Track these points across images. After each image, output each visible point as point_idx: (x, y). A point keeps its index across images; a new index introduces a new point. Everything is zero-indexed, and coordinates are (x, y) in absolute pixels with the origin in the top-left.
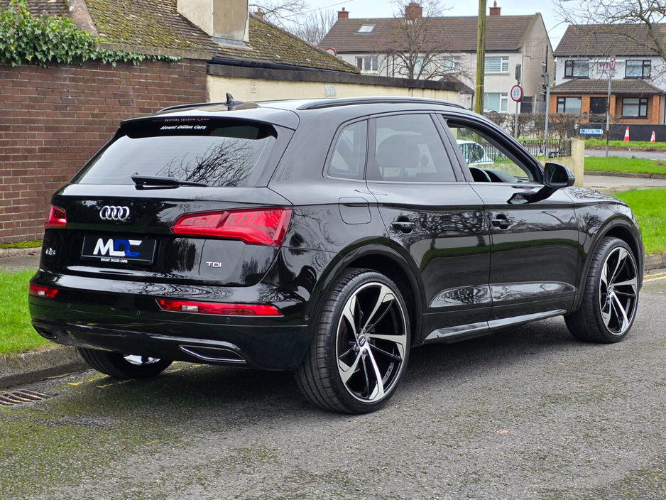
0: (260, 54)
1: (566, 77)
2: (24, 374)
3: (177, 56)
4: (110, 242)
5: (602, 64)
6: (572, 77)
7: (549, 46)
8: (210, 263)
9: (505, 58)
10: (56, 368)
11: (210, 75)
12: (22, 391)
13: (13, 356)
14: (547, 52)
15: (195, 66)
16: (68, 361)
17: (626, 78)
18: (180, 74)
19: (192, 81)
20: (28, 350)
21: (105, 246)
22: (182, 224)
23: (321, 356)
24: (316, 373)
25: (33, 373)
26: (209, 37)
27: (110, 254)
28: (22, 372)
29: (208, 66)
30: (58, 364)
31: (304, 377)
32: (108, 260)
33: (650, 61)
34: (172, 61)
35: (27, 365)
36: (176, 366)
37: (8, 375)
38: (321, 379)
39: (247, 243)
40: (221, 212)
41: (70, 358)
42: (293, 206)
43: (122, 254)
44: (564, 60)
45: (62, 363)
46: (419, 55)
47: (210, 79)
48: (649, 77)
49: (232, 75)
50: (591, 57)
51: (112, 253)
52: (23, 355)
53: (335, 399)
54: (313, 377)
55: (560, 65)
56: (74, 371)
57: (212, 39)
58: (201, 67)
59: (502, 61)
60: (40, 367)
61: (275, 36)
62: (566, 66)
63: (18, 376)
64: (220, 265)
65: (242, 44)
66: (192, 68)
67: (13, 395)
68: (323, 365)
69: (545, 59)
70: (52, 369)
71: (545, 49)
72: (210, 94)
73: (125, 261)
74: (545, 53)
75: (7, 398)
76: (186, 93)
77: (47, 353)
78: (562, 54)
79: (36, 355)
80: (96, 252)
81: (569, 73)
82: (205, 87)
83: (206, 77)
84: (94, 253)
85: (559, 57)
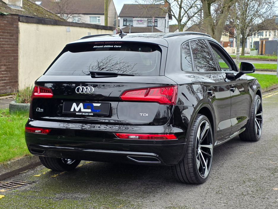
0: (28, 13)
1: (124, 26)
2: (10, 172)
3: (7, 12)
4: (81, 105)
5: (138, 21)
6: (126, 25)
7: (116, 13)
8: (141, 114)
9: (99, 17)
10: (23, 167)
11: (20, 22)
12: (13, 181)
13: (5, 163)
14: (115, 15)
15: (14, 18)
16: (28, 164)
17: (148, 26)
18: (7, 21)
19: (12, 24)
20: (10, 159)
21: (77, 107)
22: (125, 95)
23: (190, 158)
24: (186, 166)
25: (14, 171)
26: (6, 4)
27: (82, 111)
28: (9, 171)
29: (19, 17)
30: (24, 166)
31: (179, 168)
32: (80, 114)
33: (157, 19)
34: (4, 15)
35: (11, 167)
36: (82, 163)
37: (4, 173)
38: (188, 168)
39: (160, 104)
40: (146, 89)
41: (28, 162)
42: (178, 85)
43: (90, 110)
44: (123, 18)
45: (25, 165)
46: (65, 15)
47: (20, 23)
48: (157, 26)
49: (29, 22)
50: (134, 17)
51: (83, 110)
52: (9, 162)
53: (194, 178)
54: (184, 168)
55: (121, 21)
56: (30, 169)
57: (8, 5)
58: (16, 18)
59: (98, 18)
60: (17, 167)
61: (30, 5)
62: (124, 21)
63: (8, 173)
64: (147, 115)
65: (19, 8)
66: (13, 18)
67: (10, 183)
68: (191, 162)
69: (114, 18)
70: (21, 168)
71: (114, 14)
72: (20, 30)
73: (92, 114)
74: (114, 15)
75: (9, 185)
76: (10, 30)
77: (18, 160)
78: (122, 16)
79: (14, 162)
80: (72, 110)
81: (125, 24)
82: (18, 27)
83: (18, 23)
84: (71, 111)
85: (121, 17)
